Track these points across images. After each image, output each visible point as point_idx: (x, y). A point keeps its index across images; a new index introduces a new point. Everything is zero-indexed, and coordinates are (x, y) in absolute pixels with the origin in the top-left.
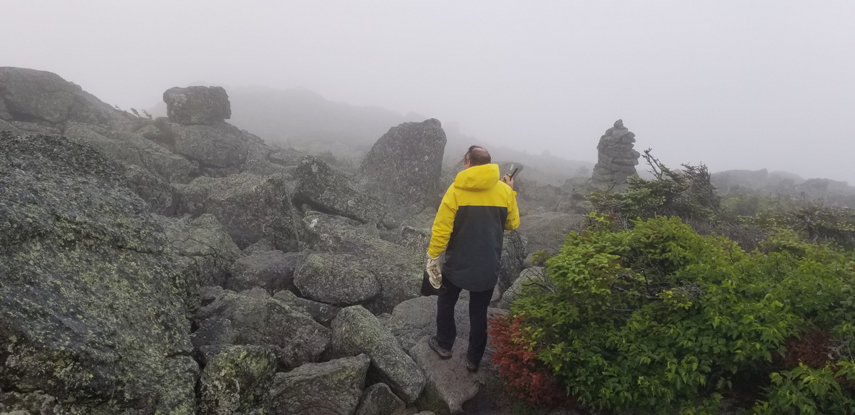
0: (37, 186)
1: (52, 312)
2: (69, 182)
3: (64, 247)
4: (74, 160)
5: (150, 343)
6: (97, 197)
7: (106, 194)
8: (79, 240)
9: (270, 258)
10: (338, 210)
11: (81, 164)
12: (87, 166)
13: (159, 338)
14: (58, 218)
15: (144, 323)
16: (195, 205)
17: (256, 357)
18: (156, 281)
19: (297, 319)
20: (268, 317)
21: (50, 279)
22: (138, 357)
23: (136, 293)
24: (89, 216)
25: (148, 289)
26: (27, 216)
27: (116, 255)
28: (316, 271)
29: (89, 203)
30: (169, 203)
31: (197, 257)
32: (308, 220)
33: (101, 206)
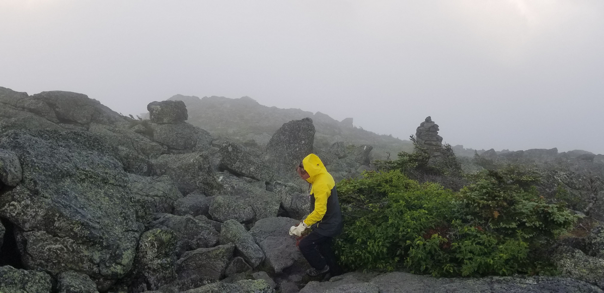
0: (70, 155)
1: (74, 206)
2: (84, 153)
3: (80, 181)
4: (87, 143)
5: (117, 224)
6: (97, 160)
7: (101, 159)
8: (87, 179)
9: (197, 199)
10: (244, 174)
11: (91, 145)
12: (93, 146)
13: (121, 223)
14: (78, 169)
15: (114, 216)
16: (161, 171)
17: (165, 233)
18: (122, 199)
19: (201, 226)
20: (186, 226)
21: (73, 193)
22: (111, 229)
23: (112, 203)
24: (92, 168)
25: (117, 202)
26: (64, 167)
27: (104, 186)
28: (219, 205)
29: (92, 163)
30: (145, 170)
31: (156, 198)
32: (217, 177)
33: (98, 165)
